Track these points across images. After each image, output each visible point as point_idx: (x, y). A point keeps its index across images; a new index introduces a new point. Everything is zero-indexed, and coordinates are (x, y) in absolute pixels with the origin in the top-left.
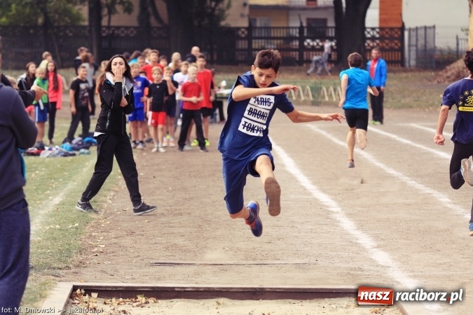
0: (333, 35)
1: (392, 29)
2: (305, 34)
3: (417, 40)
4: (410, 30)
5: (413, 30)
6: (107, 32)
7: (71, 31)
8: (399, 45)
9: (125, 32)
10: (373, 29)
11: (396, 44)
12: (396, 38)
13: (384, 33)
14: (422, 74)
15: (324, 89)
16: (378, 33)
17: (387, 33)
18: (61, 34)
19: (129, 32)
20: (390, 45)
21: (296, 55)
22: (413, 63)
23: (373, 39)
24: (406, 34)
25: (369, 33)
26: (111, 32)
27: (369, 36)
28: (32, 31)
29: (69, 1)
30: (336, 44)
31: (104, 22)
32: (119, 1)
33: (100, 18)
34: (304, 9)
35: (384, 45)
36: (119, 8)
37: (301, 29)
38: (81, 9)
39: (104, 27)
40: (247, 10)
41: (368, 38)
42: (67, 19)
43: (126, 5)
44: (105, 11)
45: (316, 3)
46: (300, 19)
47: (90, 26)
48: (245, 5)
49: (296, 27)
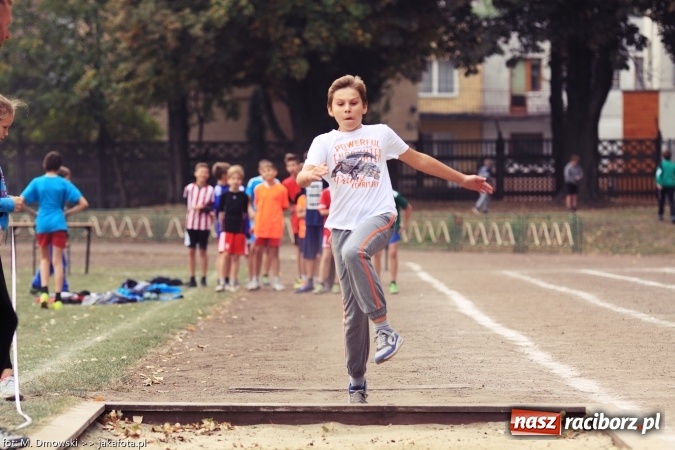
0: (550, 151)
1: (641, 142)
2: (506, 152)
4: (670, 142)
6: (197, 150)
7: (142, 151)
8: (653, 165)
9: (226, 151)
10: (612, 142)
11: (649, 165)
12: (649, 156)
13: (630, 148)
15: (533, 227)
16: (620, 148)
17: (634, 148)
18: (127, 155)
19: (231, 151)
20: (638, 166)
23: (612, 157)
25: (605, 148)
26: (203, 151)
27: (605, 153)
28: (80, 151)
29: (137, 102)
30: (554, 166)
31: (193, 136)
32: (215, 102)
33: (186, 129)
34: (505, 119)
35: (630, 166)
36: (218, 112)
37: (500, 143)
38: (155, 114)
39: (194, 143)
40: (416, 118)
41: (605, 157)
42: (135, 131)
43: (229, 107)
44: (194, 119)
45: (525, 110)
46: (498, 127)
47: (171, 141)
48: (413, 110)
49: (491, 141)
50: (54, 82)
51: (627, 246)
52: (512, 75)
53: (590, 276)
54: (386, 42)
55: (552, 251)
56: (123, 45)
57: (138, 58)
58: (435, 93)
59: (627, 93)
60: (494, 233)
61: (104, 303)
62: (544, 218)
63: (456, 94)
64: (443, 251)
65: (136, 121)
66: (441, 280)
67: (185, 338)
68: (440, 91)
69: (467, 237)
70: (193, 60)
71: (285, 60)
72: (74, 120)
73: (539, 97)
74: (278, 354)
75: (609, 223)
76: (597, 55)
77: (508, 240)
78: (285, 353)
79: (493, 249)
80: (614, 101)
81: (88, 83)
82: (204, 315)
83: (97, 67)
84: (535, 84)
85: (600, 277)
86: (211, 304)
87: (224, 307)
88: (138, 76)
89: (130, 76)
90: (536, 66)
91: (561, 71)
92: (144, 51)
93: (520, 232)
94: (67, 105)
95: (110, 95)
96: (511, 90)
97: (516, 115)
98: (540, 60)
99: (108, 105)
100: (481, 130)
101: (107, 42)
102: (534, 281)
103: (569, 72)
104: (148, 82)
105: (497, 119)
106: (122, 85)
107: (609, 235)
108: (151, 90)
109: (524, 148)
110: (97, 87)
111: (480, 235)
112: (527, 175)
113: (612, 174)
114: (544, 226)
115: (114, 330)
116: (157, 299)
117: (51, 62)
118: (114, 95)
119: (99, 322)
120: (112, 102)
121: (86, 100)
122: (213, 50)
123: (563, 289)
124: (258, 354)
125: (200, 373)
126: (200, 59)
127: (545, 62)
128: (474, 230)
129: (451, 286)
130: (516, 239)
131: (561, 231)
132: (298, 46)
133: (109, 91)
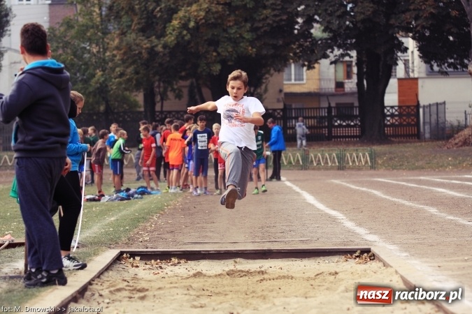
0: (358, 113)
1: (408, 107)
2: (333, 114)
3: (430, 115)
4: (424, 106)
5: (427, 107)
6: (160, 116)
7: (129, 117)
8: (415, 120)
10: (392, 107)
11: (413, 120)
12: (412, 115)
13: (402, 110)
14: (434, 143)
16: (396, 110)
20: (407, 120)
21: (325, 131)
22: (427, 135)
23: (392, 116)
24: (421, 110)
25: (388, 111)
26: (164, 116)
27: (388, 113)
28: (95, 117)
29: (126, 89)
30: (360, 121)
31: (158, 108)
32: (170, 89)
33: (154, 104)
34: (333, 95)
35: (402, 120)
36: (170, 95)
37: (329, 109)
38: (136, 95)
39: (158, 112)
40: (282, 95)
41: (388, 116)
42: (125, 106)
43: (177, 92)
44: (158, 98)
45: (344, 91)
46: (328, 100)
47: (145, 111)
48: (281, 91)
49: (325, 108)
50: (80, 79)
51: (400, 165)
52: (336, 71)
53: (379, 182)
54: (264, 52)
55: (359, 168)
56: (118, 57)
57: (127, 64)
58: (293, 82)
59: (399, 79)
60: (327, 159)
61: (112, 200)
62: (354, 150)
63: (305, 81)
64: (298, 170)
65: (125, 100)
66: (297, 185)
67: (159, 218)
68: (295, 80)
69: (312, 161)
70: (157, 65)
71: (208, 64)
72: (91, 100)
73: (352, 82)
74: (209, 225)
75: (390, 153)
76: (383, 59)
77: (335, 163)
78: (213, 225)
79: (326, 168)
80: (393, 84)
81: (99, 80)
82: (167, 206)
83: (103, 71)
84: (349, 76)
85: (385, 182)
86: (172, 200)
87: (178, 202)
88: (127, 75)
89: (122, 75)
90: (349, 65)
91: (363, 69)
92: (130, 61)
93: (341, 159)
94: (87, 92)
95: (111, 85)
96: (335, 79)
97: (338, 93)
98: (351, 62)
99: (110, 91)
100: (319, 102)
101: (109, 56)
102: (348, 185)
103: (367, 69)
104: (132, 78)
105: (328, 96)
106: (117, 80)
107: (391, 159)
108: (134, 82)
109: (344, 111)
110: (104, 82)
111: (319, 161)
112: (345, 127)
113: (392, 125)
114: (354, 155)
115: (120, 214)
116: (141, 198)
117: (78, 68)
118: (113, 85)
119: (112, 210)
120: (112, 89)
121: (98, 88)
122: (168, 59)
123: (364, 189)
124: (198, 225)
125: (168, 236)
126: (161, 64)
127: (354, 64)
128: (315, 158)
129: (302, 188)
130: (339, 162)
131: (364, 158)
132: (215, 56)
133: (111, 83)
